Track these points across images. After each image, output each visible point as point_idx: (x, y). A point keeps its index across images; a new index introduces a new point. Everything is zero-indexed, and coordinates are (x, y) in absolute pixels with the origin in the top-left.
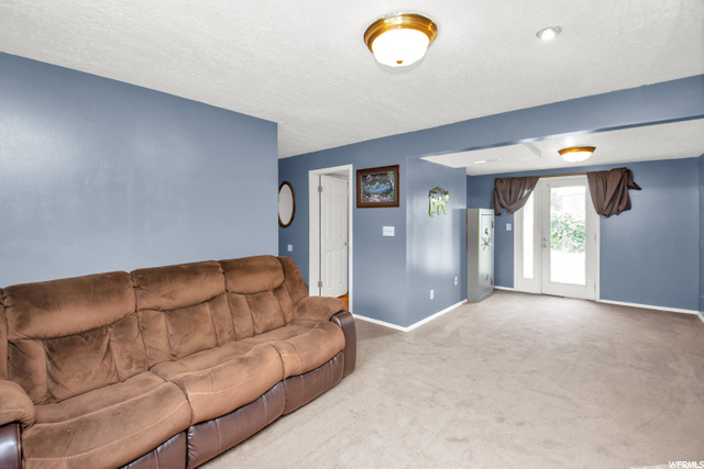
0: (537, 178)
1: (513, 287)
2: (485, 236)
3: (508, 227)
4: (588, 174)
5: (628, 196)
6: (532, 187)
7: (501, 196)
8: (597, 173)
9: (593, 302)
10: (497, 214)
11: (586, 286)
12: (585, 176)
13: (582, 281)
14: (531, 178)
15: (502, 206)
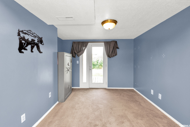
0: (88, 42)
1: (79, 87)
2: (68, 66)
3: (78, 62)
4: (104, 42)
5: (116, 51)
6: (86, 46)
7: (75, 49)
8: (107, 42)
9: (105, 89)
10: (73, 56)
11: (103, 83)
12: (103, 43)
13: (102, 82)
14: (86, 42)
15: (75, 54)
